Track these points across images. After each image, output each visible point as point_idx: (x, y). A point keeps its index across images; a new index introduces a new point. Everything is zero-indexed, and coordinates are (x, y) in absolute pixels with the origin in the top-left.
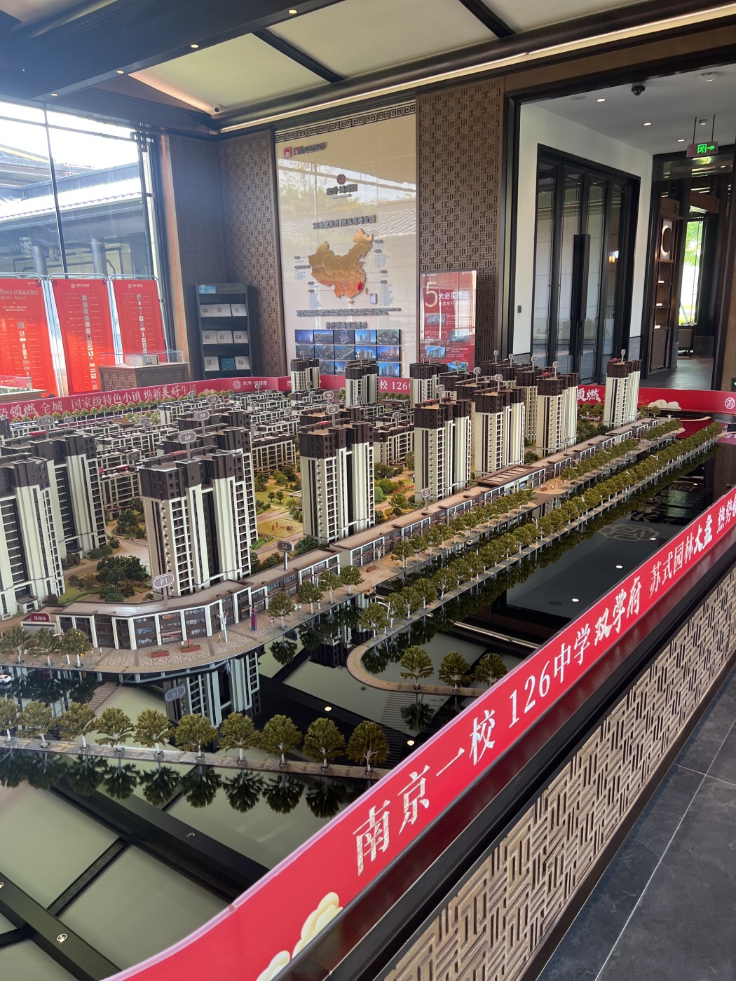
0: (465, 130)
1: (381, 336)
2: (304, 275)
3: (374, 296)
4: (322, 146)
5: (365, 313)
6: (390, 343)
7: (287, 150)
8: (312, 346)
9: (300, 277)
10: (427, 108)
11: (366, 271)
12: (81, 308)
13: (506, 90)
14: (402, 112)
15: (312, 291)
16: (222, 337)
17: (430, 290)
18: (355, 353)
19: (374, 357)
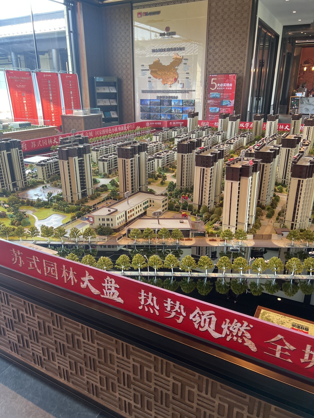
0: (233, 9)
1: (185, 102)
2: (146, 73)
3: (182, 84)
4: (158, 13)
5: (176, 92)
6: (189, 106)
7: (139, 13)
8: (149, 106)
9: (144, 74)
11: (178, 73)
12: (48, 87)
15: (150, 81)
16: (105, 102)
17: (213, 82)
18: (171, 110)
19: (181, 112)
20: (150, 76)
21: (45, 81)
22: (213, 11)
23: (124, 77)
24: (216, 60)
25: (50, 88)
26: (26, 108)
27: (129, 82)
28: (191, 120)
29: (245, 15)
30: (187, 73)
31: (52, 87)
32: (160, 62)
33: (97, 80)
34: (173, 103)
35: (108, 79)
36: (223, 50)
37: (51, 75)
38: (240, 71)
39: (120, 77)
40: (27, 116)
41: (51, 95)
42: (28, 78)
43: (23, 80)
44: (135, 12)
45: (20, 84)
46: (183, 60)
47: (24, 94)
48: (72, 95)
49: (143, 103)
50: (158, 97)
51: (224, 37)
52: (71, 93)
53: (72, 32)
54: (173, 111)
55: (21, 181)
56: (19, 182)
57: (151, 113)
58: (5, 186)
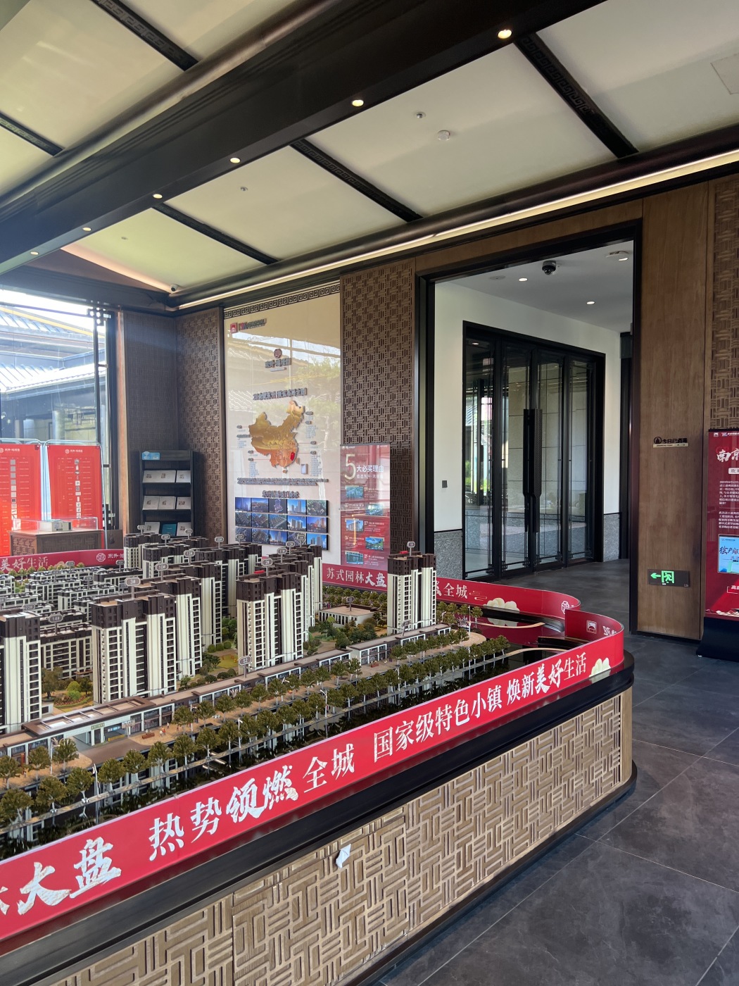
0: (382, 307)
1: (310, 506)
2: (245, 443)
3: (305, 467)
4: (262, 323)
5: (297, 482)
6: (318, 514)
7: (233, 326)
8: (249, 514)
9: (242, 446)
10: (349, 287)
11: (298, 442)
12: (8, 472)
13: (418, 270)
14: (330, 291)
15: (251, 460)
16: (164, 503)
17: (349, 462)
18: (287, 523)
19: (304, 527)
20: (251, 450)
21: (5, 460)
22: (349, 315)
23: (209, 450)
25: (13, 476)
27: (216, 461)
30: (312, 443)
31: (18, 472)
32: (269, 419)
33: (145, 458)
34: (289, 508)
35: (172, 456)
36: (371, 392)
37: (19, 450)
41: (14, 488)
44: (228, 322)
46: (305, 415)
48: (78, 489)
49: (239, 506)
50: (266, 494)
51: (372, 364)
52: (78, 483)
54: (290, 525)
57: (254, 529)
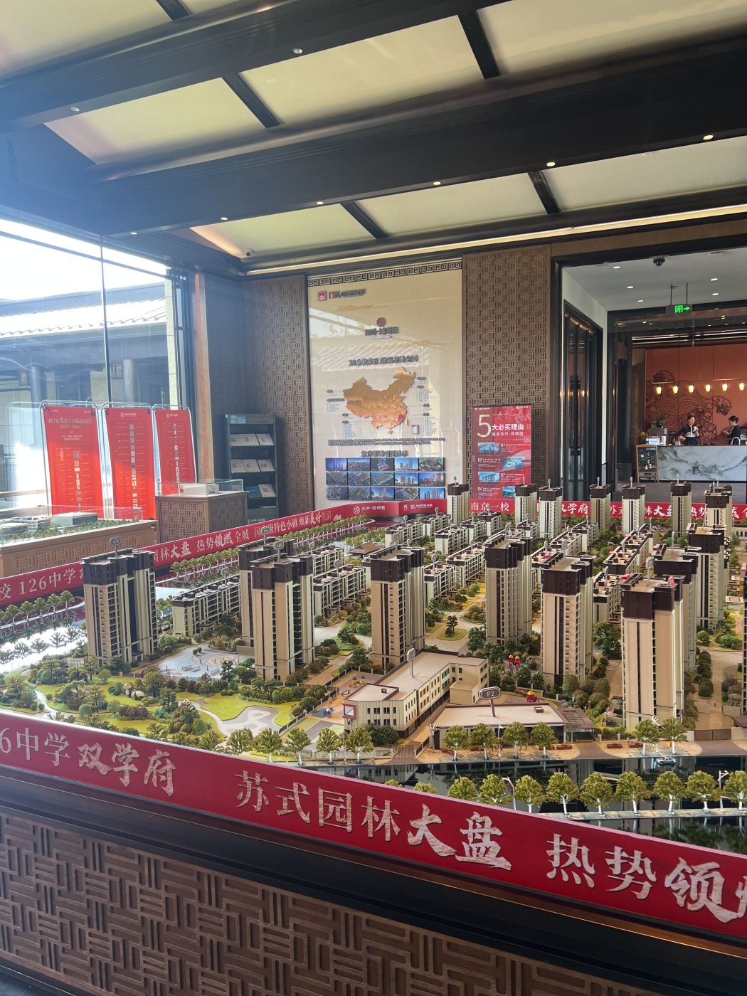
1: (423, 463)
2: (336, 407)
3: (416, 427)
4: (362, 292)
5: (405, 442)
6: (434, 470)
7: (321, 294)
8: (345, 473)
9: (332, 409)
10: (473, 265)
11: (407, 404)
12: (128, 437)
13: (553, 255)
14: (448, 268)
15: (345, 422)
16: (248, 466)
17: (482, 422)
18: (394, 479)
19: (416, 482)
20: (345, 413)
21: (124, 425)
22: (473, 290)
23: (291, 414)
24: (486, 378)
25: (132, 441)
26: (78, 482)
27: (301, 424)
28: (455, 499)
29: (538, 296)
30: (424, 405)
31: (136, 437)
32: (368, 384)
33: (233, 422)
34: (397, 465)
35: (256, 420)
36: (499, 359)
37: (135, 414)
38: (538, 399)
39: (281, 414)
40: (80, 499)
41: (133, 453)
42: (87, 421)
43: (77, 424)
44: (313, 291)
45: (71, 434)
46: (416, 380)
47: (77, 454)
48: (177, 454)
49: (331, 466)
50: (364, 453)
51: (500, 335)
52: (176, 448)
53: (180, 328)
54: (399, 480)
55: (149, 639)
56: (144, 641)
57: (350, 487)
58: (119, 652)
